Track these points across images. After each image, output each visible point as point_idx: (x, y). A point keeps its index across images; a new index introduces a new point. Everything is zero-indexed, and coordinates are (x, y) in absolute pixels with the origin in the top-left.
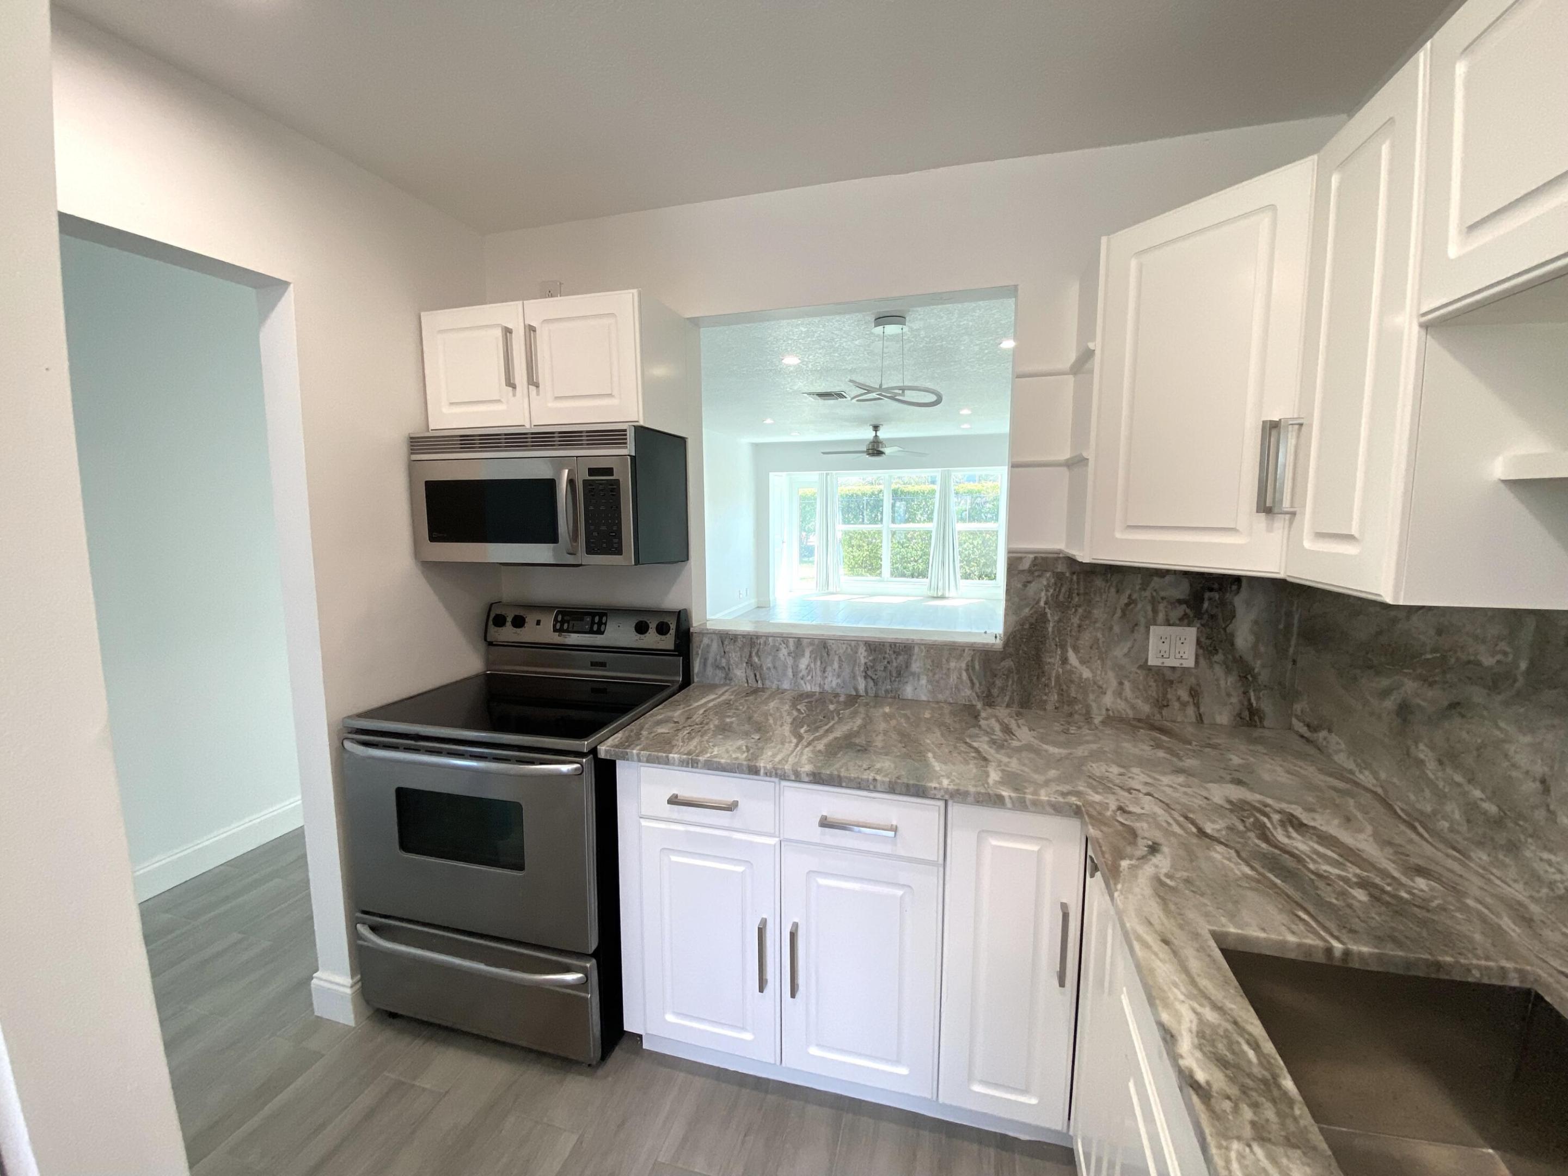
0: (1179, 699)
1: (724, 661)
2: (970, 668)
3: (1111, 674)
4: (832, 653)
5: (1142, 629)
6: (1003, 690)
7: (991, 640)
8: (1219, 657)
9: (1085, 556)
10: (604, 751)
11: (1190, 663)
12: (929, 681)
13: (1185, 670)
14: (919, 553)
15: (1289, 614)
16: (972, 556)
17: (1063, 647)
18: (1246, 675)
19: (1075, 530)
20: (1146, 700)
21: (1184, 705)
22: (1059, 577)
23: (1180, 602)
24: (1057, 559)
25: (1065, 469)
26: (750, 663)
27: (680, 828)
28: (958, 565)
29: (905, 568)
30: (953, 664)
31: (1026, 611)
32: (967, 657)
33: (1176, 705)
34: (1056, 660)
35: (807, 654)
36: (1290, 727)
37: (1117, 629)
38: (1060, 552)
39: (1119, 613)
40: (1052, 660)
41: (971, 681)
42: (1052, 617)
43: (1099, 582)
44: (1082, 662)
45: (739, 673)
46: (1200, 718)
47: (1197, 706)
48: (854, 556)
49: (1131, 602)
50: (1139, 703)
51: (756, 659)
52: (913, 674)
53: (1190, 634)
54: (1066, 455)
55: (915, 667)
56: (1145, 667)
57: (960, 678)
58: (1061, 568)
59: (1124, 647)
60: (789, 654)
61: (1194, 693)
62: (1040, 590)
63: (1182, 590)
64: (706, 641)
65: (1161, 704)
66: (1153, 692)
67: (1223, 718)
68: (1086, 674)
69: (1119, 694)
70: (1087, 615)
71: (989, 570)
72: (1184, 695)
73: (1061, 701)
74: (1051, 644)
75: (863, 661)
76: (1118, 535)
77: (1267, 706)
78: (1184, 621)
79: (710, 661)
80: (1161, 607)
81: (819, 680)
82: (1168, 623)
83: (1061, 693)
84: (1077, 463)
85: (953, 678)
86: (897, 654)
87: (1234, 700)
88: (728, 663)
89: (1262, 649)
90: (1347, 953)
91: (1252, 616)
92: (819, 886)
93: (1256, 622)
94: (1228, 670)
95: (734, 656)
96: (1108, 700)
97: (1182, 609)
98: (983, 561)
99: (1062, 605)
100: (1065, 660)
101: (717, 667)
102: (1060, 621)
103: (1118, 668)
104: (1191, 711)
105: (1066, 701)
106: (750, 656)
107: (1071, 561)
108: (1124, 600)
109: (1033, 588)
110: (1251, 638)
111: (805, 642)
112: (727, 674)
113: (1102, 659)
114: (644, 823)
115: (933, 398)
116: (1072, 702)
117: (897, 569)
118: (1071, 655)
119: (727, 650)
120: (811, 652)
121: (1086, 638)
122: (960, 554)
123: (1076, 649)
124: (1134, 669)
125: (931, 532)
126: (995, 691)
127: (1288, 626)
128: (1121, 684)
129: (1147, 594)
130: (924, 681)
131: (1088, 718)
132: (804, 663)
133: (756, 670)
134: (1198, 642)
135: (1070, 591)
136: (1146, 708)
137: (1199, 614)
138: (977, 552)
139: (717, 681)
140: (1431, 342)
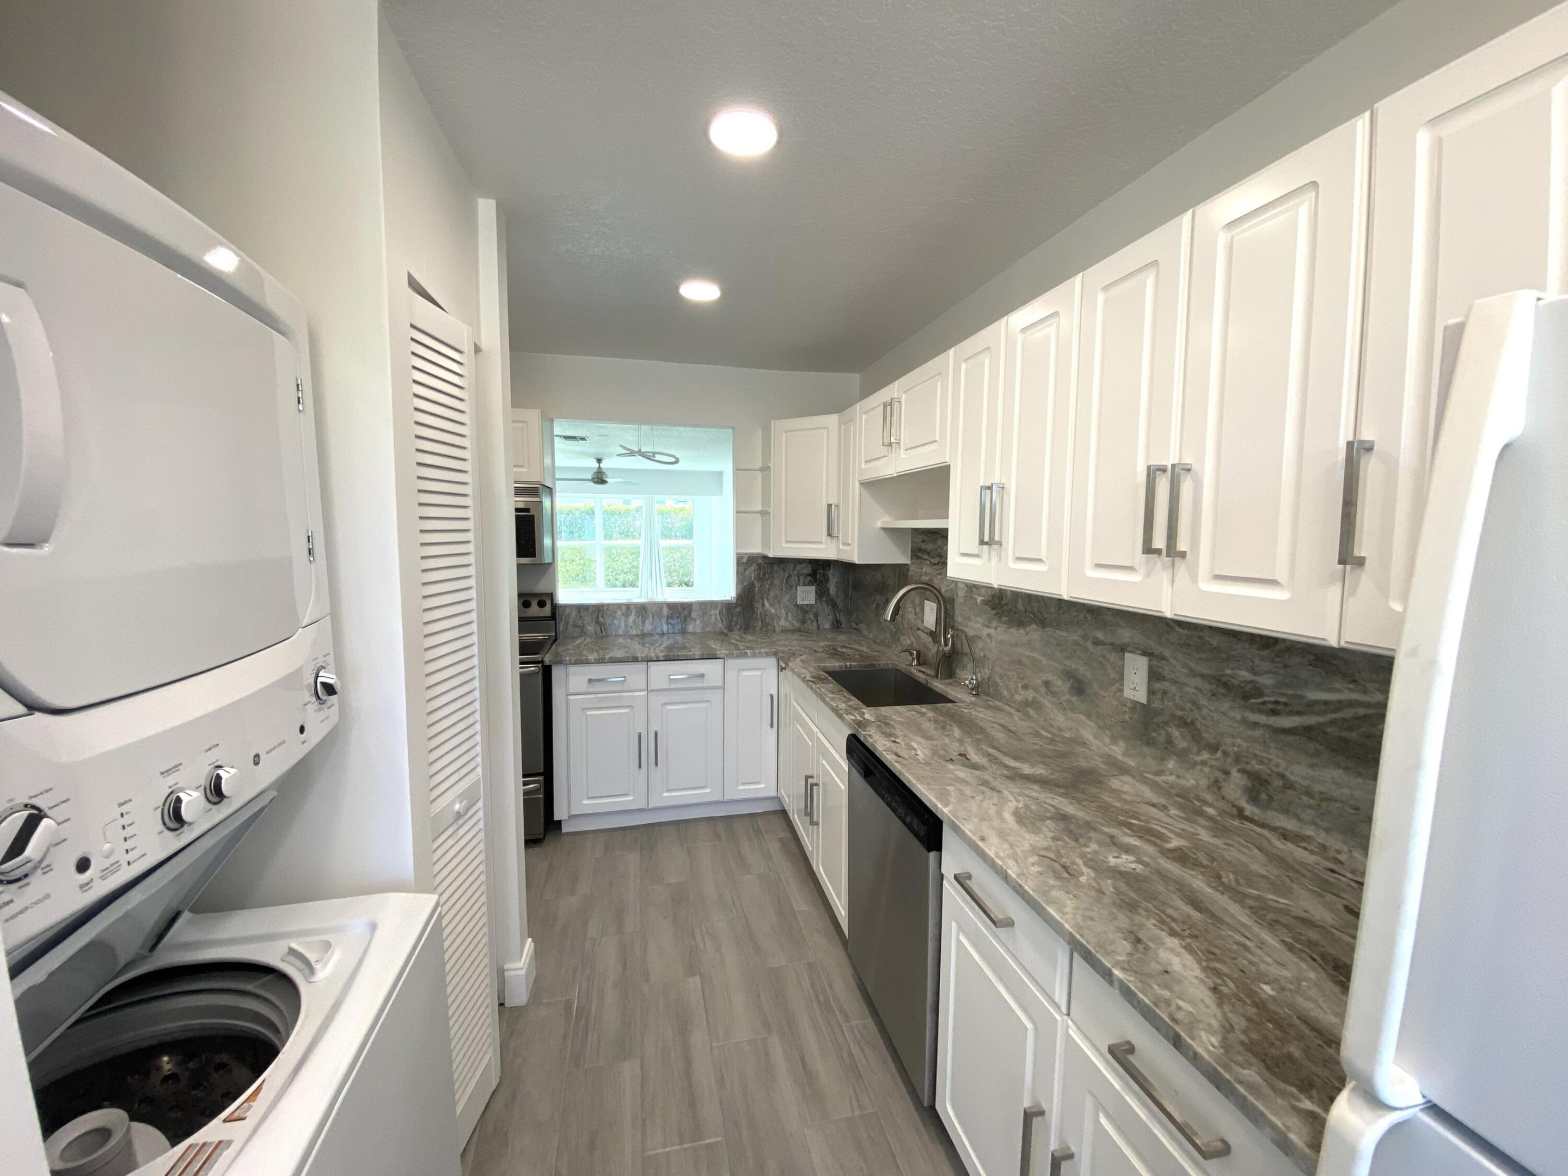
0: (810, 619)
1: (580, 622)
2: (721, 612)
3: (783, 611)
4: (648, 612)
5: (794, 588)
6: (736, 623)
7: (728, 598)
8: (824, 599)
9: (771, 555)
10: (548, 659)
11: (813, 602)
12: (701, 622)
13: (812, 605)
14: (629, 566)
15: (848, 579)
16: (673, 568)
17: (762, 599)
18: (834, 606)
19: (766, 542)
20: (797, 621)
21: (812, 621)
22: (759, 565)
23: (808, 575)
24: (758, 557)
25: (759, 516)
26: (597, 622)
27: (593, 696)
28: (663, 575)
29: (616, 580)
30: (713, 612)
31: (746, 583)
32: (719, 608)
33: (809, 622)
34: (759, 606)
35: (633, 613)
36: (851, 626)
37: (784, 589)
38: (759, 554)
39: (785, 582)
40: (758, 606)
41: (721, 619)
42: (757, 584)
43: (776, 568)
44: (771, 605)
45: (590, 628)
46: (818, 626)
47: (817, 621)
48: (567, 570)
49: (789, 576)
50: (795, 622)
51: (601, 619)
52: (693, 619)
53: (812, 589)
54: (759, 508)
55: (694, 615)
56: (796, 605)
57: (716, 619)
58: (760, 561)
59: (788, 597)
60: (622, 614)
61: (816, 616)
62: (751, 572)
63: (808, 570)
64: (568, 611)
65: (803, 622)
66: (800, 617)
67: (827, 626)
68: (773, 611)
69: (786, 619)
70: (772, 584)
71: (686, 579)
72: (812, 617)
73: (763, 625)
74: (757, 598)
75: (665, 614)
76: (783, 545)
77: (842, 618)
78: (810, 584)
79: (570, 624)
80: (801, 577)
81: (641, 628)
82: (804, 585)
83: (762, 621)
84: (765, 513)
85: (713, 618)
86: (684, 609)
87: (831, 617)
88: (583, 623)
89: (839, 594)
90: (851, 666)
91: (835, 580)
92: (668, 710)
93: (837, 583)
94: (828, 605)
95: (587, 619)
96: (782, 622)
97: (809, 578)
98: (682, 571)
99: (761, 579)
100: (763, 605)
101: (576, 626)
102: (761, 586)
103: (786, 607)
104: (815, 624)
105: (765, 625)
106: (598, 617)
107: (765, 557)
108: (787, 575)
109: (747, 572)
110: (835, 589)
111: (632, 607)
112: (582, 631)
113: (779, 604)
114: (570, 697)
115: (673, 460)
116: (767, 625)
117: (609, 580)
118: (766, 602)
119: (582, 615)
120: (636, 612)
121: (772, 594)
122: (665, 565)
123: (768, 599)
124: (792, 607)
125: (639, 547)
126: (733, 624)
127: (848, 583)
128: (787, 614)
129: (795, 572)
130: (698, 622)
131: (774, 631)
132: (631, 618)
133: (601, 626)
134: (816, 593)
135: (765, 572)
136: (797, 625)
137: (816, 581)
138: (677, 565)
139: (575, 634)
140: (863, 491)
